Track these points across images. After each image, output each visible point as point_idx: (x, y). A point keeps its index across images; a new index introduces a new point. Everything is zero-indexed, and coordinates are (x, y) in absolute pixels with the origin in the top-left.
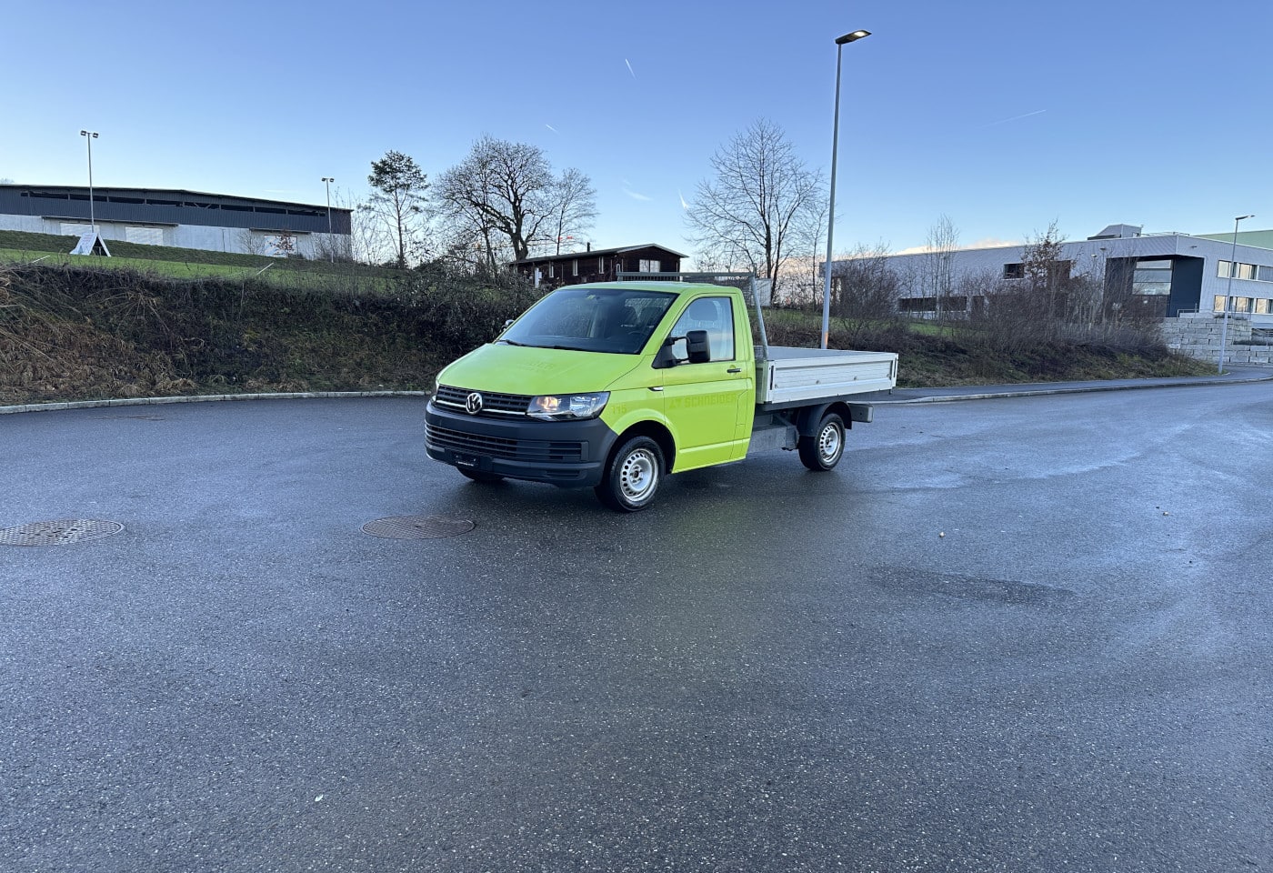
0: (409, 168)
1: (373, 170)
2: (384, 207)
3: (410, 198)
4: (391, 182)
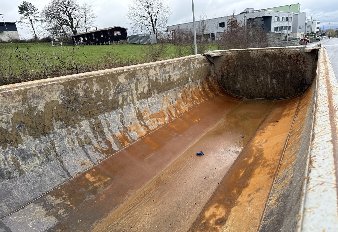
0: (31, 7)
2: (26, 21)
3: (34, 17)
4: (26, 12)
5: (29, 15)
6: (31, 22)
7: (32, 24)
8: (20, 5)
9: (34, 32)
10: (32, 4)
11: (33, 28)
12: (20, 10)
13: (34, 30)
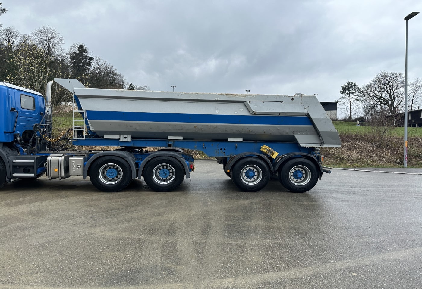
0: (355, 86)
2: (345, 100)
3: (355, 96)
4: (348, 92)
5: (350, 94)
6: (350, 101)
7: (350, 103)
8: (343, 86)
9: (351, 111)
10: (357, 84)
11: (350, 107)
12: (342, 90)
13: (351, 109)
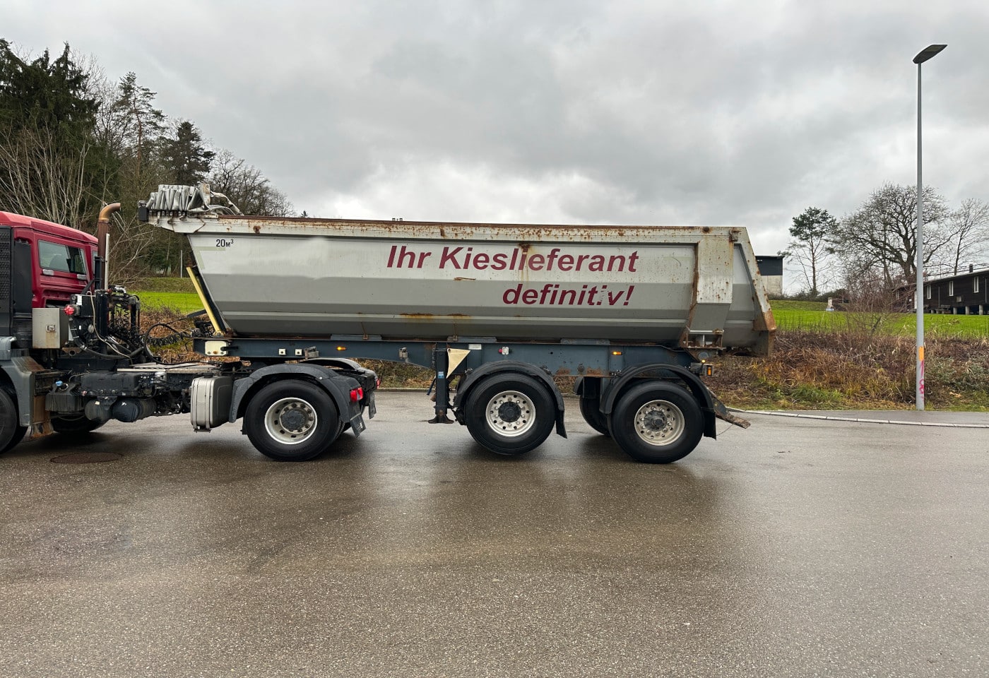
0: (825, 219)
1: (794, 224)
2: (800, 251)
3: (824, 242)
4: (808, 232)
5: (814, 237)
6: (813, 254)
7: (814, 258)
8: (797, 216)
9: (814, 277)
10: (830, 213)
11: (814, 268)
13: (814, 272)
